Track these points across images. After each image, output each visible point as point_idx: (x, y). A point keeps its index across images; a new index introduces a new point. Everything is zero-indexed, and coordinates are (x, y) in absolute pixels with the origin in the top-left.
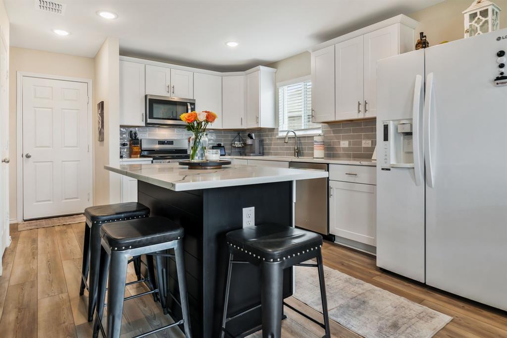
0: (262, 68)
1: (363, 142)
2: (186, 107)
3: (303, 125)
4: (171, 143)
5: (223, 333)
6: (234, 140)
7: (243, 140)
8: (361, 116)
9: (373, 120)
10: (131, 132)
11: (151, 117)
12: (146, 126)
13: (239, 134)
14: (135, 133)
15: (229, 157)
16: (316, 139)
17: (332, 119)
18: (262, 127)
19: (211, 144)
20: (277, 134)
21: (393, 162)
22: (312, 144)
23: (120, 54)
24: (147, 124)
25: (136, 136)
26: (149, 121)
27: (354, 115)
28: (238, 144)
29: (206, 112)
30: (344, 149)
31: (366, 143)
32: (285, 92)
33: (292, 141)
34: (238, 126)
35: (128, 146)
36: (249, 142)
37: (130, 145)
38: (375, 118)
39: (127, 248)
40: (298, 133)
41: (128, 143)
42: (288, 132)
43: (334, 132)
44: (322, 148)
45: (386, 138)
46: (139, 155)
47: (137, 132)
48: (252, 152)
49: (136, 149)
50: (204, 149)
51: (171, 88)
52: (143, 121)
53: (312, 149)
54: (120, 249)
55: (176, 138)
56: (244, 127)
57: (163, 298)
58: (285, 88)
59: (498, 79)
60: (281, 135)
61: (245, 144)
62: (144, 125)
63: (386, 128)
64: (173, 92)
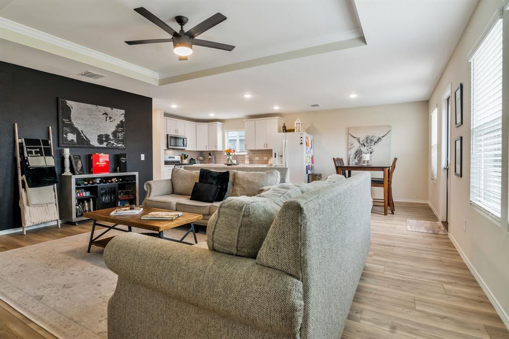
0: (218, 123)
1: (265, 158)
3: (237, 150)
4: (174, 157)
6: (198, 156)
7: (203, 156)
8: (265, 149)
9: (271, 150)
11: (170, 145)
13: (201, 153)
16: (246, 156)
17: (253, 148)
21: (277, 164)
22: (244, 158)
24: (168, 149)
26: (169, 147)
27: (262, 148)
28: (201, 158)
30: (257, 160)
34: (204, 149)
38: (272, 150)
43: (253, 154)
45: (275, 157)
48: (212, 162)
51: (176, 131)
52: (166, 147)
53: (244, 161)
56: (208, 150)
58: (229, 133)
61: (204, 158)
62: (166, 149)
63: (275, 154)
64: (178, 133)
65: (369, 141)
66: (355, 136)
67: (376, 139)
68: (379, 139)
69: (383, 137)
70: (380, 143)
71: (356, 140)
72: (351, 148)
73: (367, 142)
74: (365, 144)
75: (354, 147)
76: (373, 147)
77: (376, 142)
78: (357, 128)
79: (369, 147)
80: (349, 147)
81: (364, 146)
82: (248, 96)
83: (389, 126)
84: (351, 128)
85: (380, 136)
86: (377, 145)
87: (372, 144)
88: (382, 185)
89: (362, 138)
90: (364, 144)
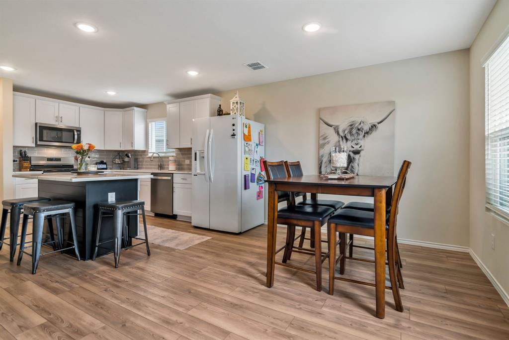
0: (136, 108)
1: (186, 161)
2: (73, 133)
3: (165, 149)
4: (59, 160)
5: (97, 248)
6: (115, 158)
7: (122, 158)
10: (21, 151)
11: (41, 140)
12: (36, 146)
13: (119, 153)
14: (25, 152)
15: (110, 170)
16: (170, 158)
17: (177, 146)
18: (136, 149)
19: (95, 161)
20: (148, 155)
21: (198, 171)
22: (168, 161)
23: (13, 91)
24: (37, 145)
25: (25, 154)
26: (39, 143)
28: (117, 161)
29: (89, 144)
30: (187, 165)
31: (187, 162)
32: (153, 126)
33: (157, 160)
34: (117, 148)
35: (18, 162)
36: (126, 159)
37: (20, 161)
38: (191, 148)
39: (44, 211)
40: (161, 155)
41: (18, 160)
42: (154, 153)
44: (174, 164)
45: (196, 160)
46: (29, 170)
47: (27, 151)
48: (129, 167)
49: (26, 164)
50: (87, 164)
51: (59, 118)
52: (33, 142)
54: (40, 212)
55: (62, 156)
56: (122, 149)
57: (61, 245)
58: (153, 123)
59: (232, 135)
60: (150, 155)
61: (123, 161)
62: (34, 146)
63: (196, 154)
64: (61, 122)
65: (354, 131)
66: (331, 123)
67: (366, 128)
68: (373, 127)
69: (379, 123)
70: (374, 134)
71: (332, 129)
72: (324, 145)
73: (350, 132)
74: (349, 137)
75: (328, 142)
76: (362, 142)
77: (367, 133)
78: (334, 110)
79: (355, 142)
80: (322, 142)
81: (347, 140)
82: (86, 28)
83: (392, 103)
84: (324, 109)
85: (375, 121)
86: (369, 138)
87: (361, 136)
88: (372, 231)
89: (343, 126)
90: (345, 137)
